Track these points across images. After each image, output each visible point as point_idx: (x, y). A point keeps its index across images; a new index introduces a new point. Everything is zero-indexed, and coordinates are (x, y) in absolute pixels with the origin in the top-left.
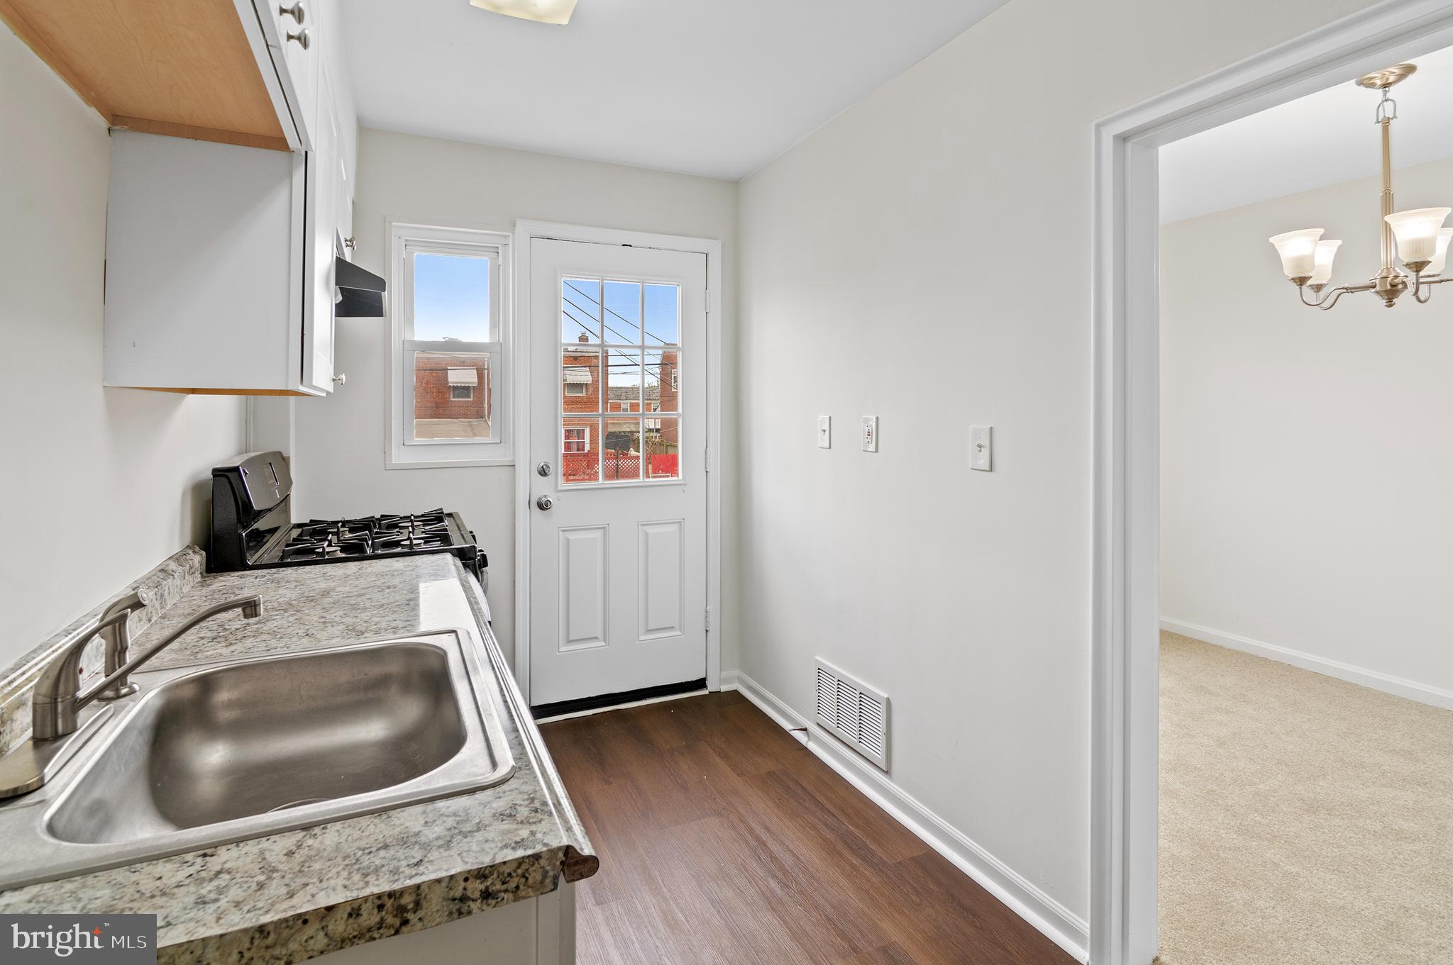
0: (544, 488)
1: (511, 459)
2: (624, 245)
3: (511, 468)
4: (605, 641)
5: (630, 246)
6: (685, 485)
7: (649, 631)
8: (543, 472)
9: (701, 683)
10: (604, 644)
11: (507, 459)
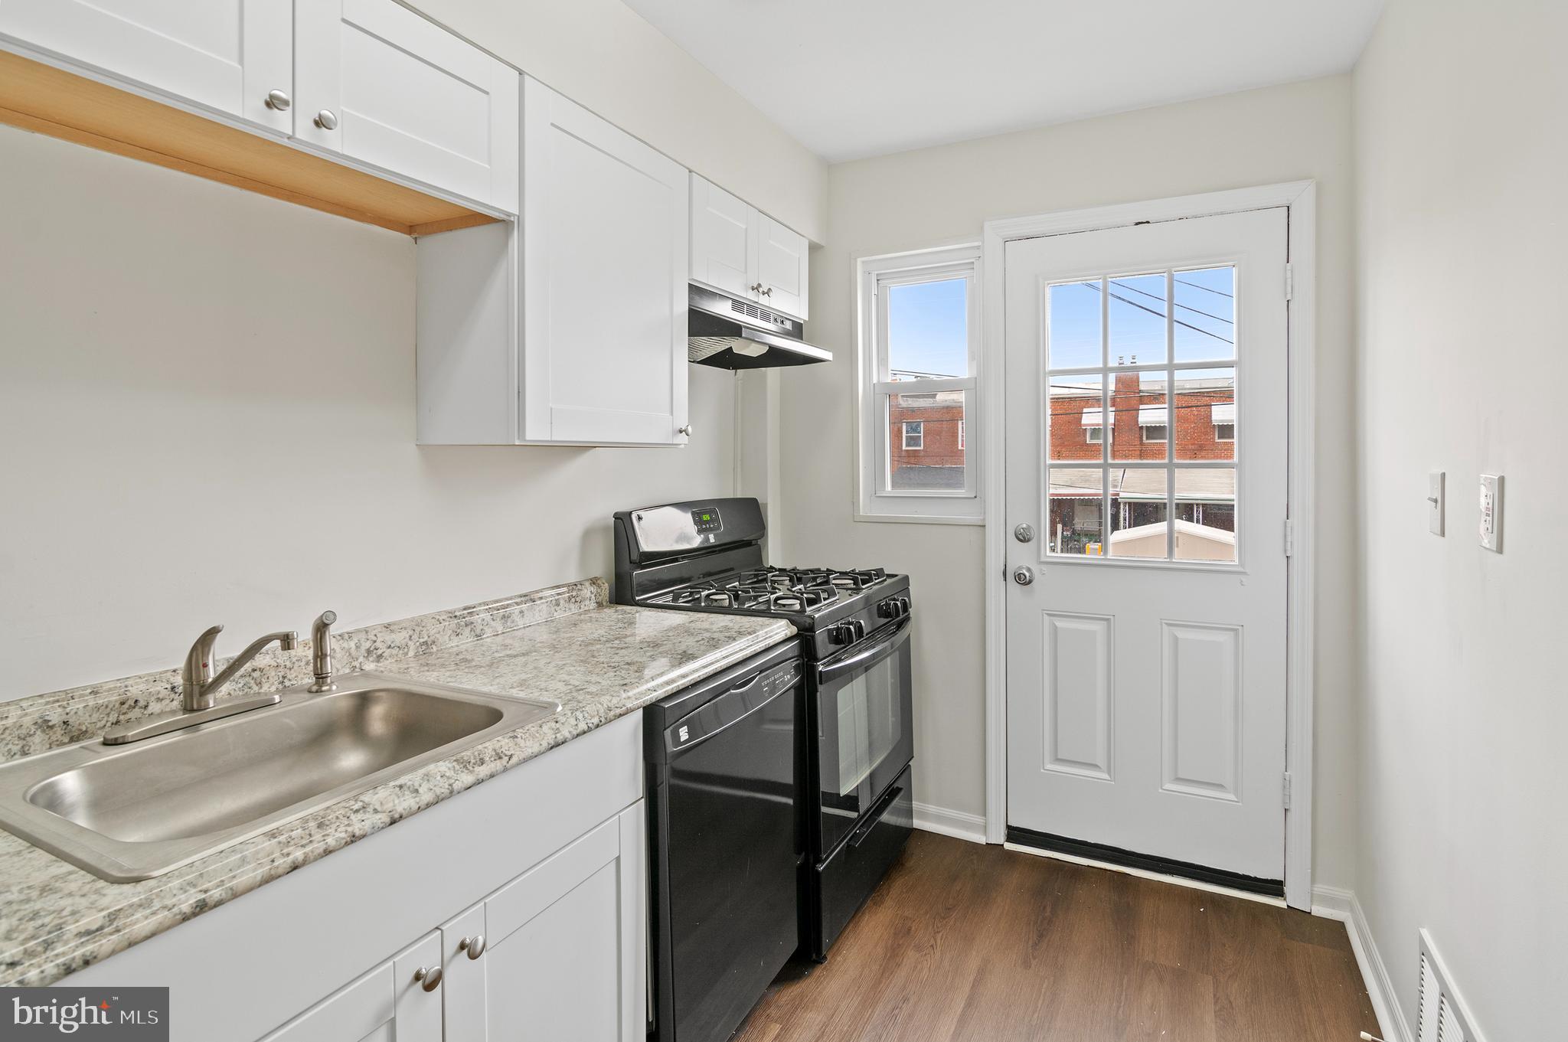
0: (1022, 557)
1: (982, 518)
2: (1137, 224)
3: (982, 528)
4: (1109, 773)
5: (1148, 222)
6: (1245, 573)
7: (1179, 780)
8: (1023, 538)
9: (1275, 888)
10: (1107, 777)
11: (973, 518)
